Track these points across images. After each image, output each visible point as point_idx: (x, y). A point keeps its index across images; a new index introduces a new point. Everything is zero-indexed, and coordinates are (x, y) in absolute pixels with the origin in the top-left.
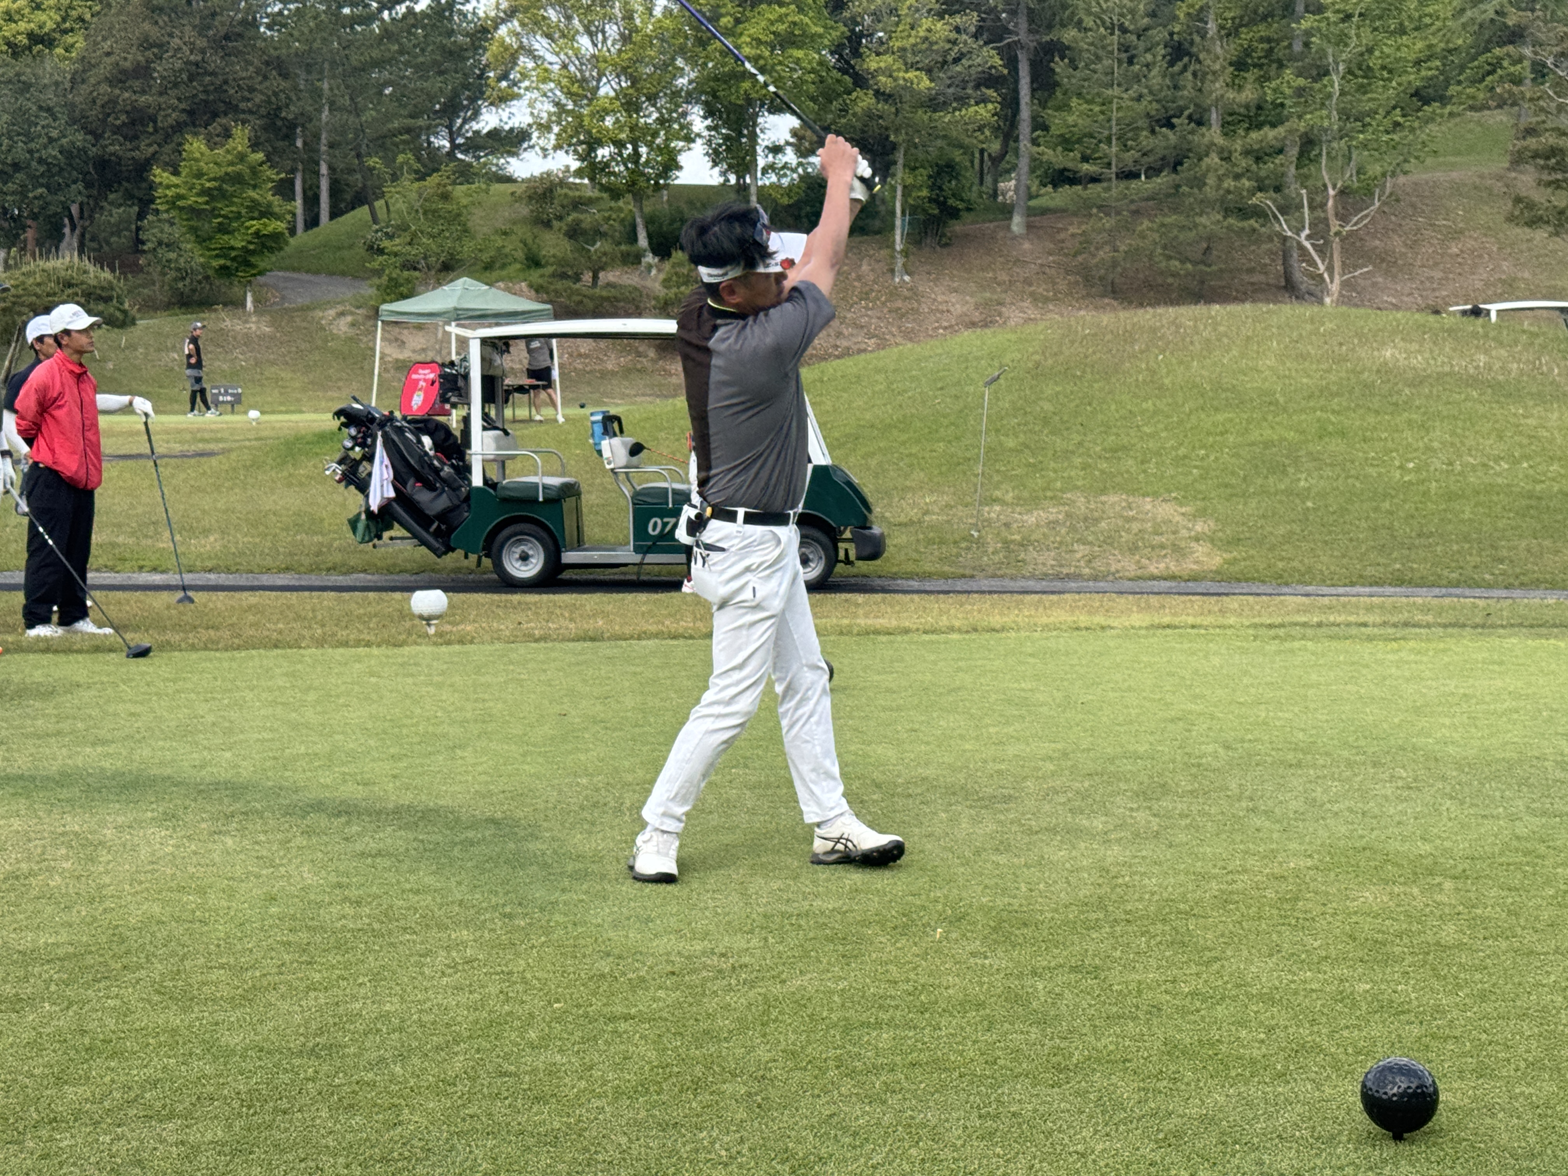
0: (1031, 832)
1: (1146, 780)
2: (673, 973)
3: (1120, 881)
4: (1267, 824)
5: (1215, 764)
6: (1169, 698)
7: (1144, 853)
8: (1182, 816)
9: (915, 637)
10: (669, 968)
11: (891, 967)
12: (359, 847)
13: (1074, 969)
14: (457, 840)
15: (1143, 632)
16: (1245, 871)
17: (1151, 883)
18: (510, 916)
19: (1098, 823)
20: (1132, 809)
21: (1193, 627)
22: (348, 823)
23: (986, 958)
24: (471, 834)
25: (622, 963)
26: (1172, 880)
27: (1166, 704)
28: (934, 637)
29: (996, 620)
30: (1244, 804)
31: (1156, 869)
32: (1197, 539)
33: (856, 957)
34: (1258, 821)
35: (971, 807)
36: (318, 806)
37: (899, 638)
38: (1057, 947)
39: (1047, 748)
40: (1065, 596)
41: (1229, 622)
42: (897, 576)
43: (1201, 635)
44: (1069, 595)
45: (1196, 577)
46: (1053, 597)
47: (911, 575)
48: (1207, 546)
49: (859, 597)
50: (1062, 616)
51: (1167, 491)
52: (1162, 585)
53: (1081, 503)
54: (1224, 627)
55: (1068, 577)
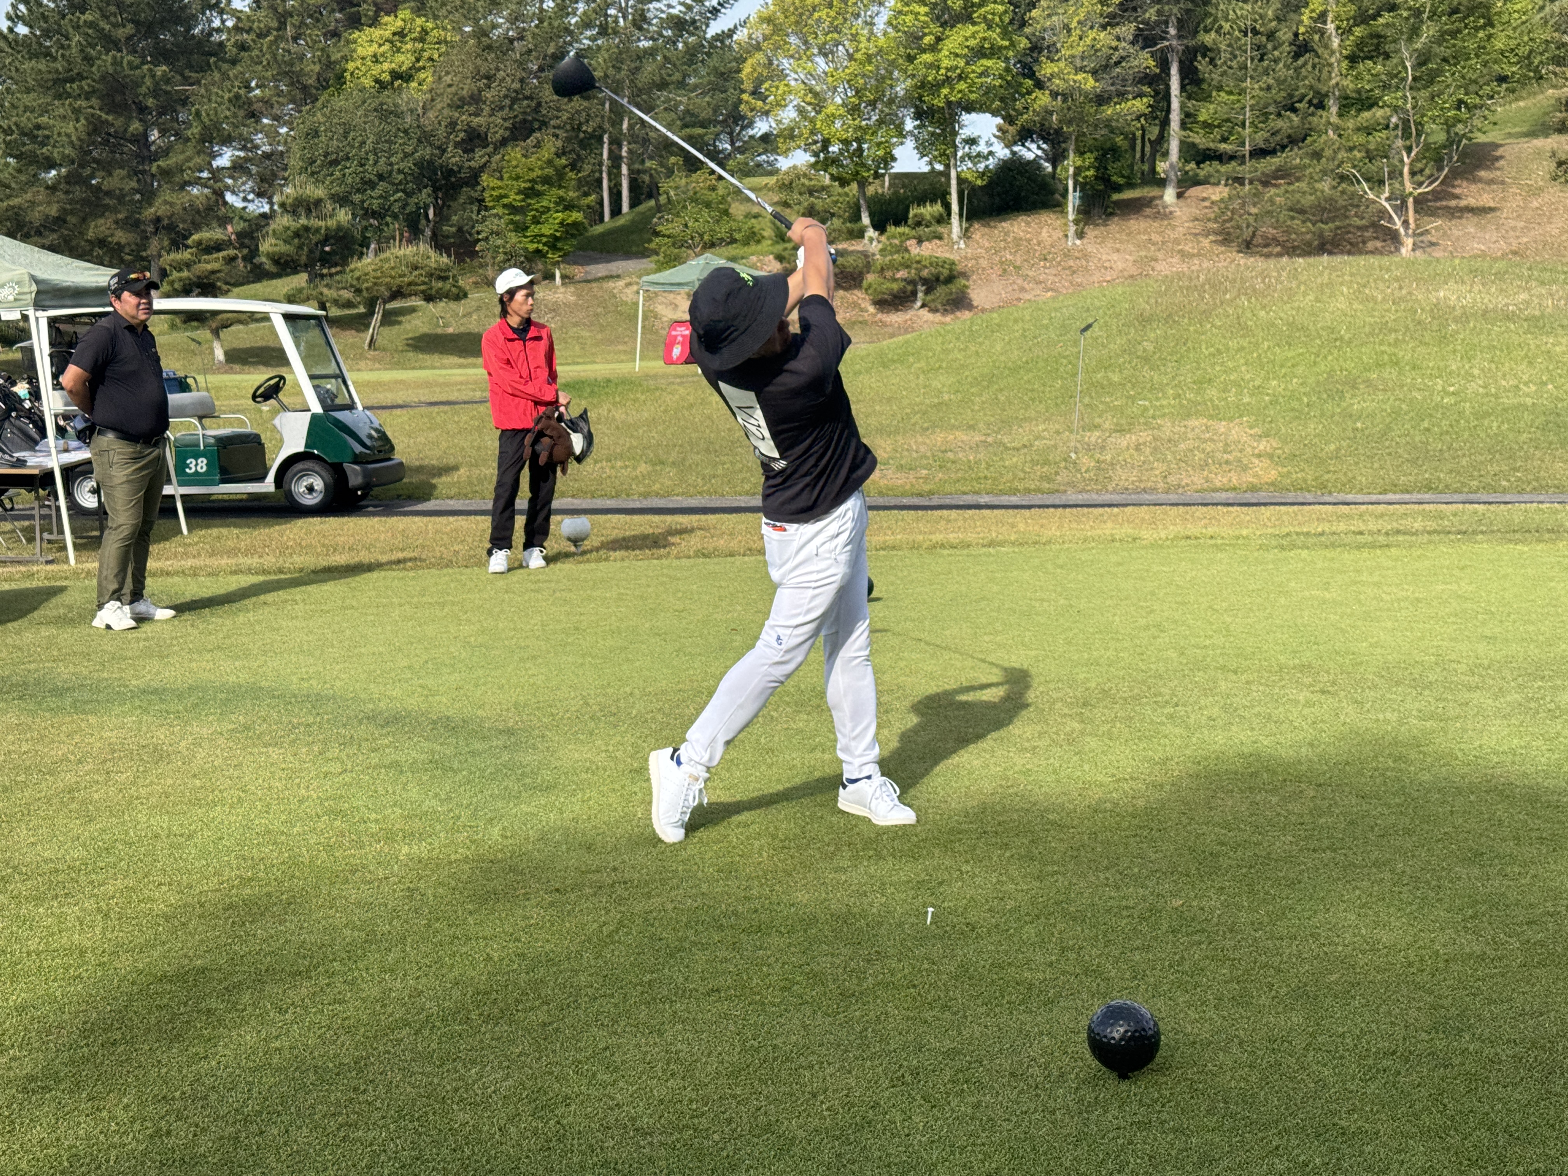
5: (1162, 670)
22: (387, 734)
30: (1166, 710)
32: (1259, 456)
40: (1127, 509)
41: (1245, 532)
42: (1002, 493)
43: (1216, 545)
44: (1130, 508)
45: (1253, 489)
46: (1116, 510)
47: (1014, 492)
48: (1266, 462)
49: (954, 513)
50: (1108, 529)
51: (1241, 416)
52: (1223, 496)
53: (1168, 428)
54: (1238, 538)
55: (1144, 490)
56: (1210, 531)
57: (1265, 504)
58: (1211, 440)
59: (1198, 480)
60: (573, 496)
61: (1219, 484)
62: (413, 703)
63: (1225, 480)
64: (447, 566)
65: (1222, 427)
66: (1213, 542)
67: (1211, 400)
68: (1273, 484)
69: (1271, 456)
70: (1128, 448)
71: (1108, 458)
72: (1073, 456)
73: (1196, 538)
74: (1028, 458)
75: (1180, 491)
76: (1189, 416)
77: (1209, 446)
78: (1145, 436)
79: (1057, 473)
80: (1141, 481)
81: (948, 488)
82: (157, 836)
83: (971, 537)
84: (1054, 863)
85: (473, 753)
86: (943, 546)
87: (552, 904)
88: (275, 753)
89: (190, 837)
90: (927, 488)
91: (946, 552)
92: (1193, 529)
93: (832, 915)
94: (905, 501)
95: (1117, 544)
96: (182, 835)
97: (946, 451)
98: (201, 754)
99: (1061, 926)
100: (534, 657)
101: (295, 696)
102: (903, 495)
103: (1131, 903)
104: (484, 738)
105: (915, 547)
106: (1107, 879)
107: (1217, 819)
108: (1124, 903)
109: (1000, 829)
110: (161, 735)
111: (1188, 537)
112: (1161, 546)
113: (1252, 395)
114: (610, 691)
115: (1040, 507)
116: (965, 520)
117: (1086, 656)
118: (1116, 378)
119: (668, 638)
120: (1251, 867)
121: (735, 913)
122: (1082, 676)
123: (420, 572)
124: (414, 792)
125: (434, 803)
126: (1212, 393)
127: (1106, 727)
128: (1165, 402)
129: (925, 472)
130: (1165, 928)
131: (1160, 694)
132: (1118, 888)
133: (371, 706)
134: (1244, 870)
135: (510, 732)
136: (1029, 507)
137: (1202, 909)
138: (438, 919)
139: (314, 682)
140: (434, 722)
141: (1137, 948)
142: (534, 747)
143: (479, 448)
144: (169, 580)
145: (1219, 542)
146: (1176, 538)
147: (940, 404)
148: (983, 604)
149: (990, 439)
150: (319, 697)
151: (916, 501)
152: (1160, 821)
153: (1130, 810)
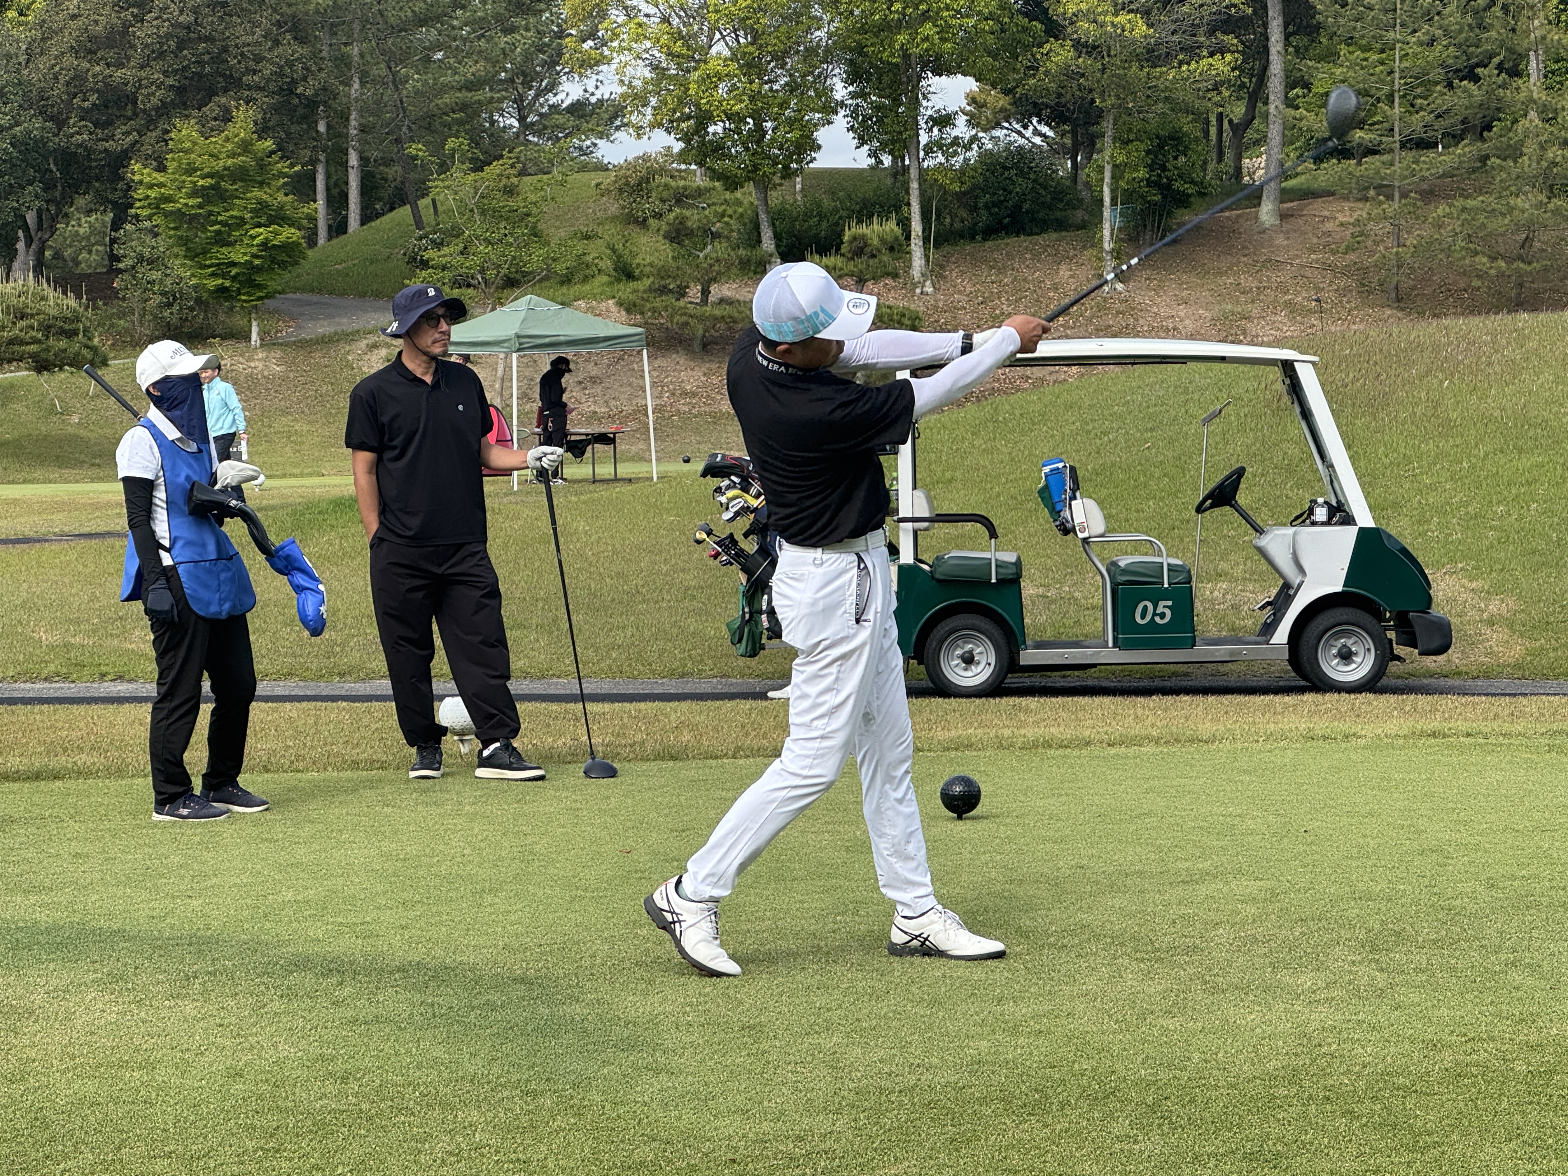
0: (1216, 990)
1: (1377, 926)
2: (733, 1161)
3: (1325, 1049)
4: (1530, 981)
5: (1472, 907)
6: (1423, 824)
7: (1361, 1016)
8: (1418, 970)
9: (1096, 751)
10: (730, 1156)
11: (1012, 1153)
12: (350, 1014)
13: (1249, 1157)
14: (475, 1003)
15: (1401, 742)
16: (1492, 1039)
17: (1365, 1053)
18: (535, 1094)
19: (1306, 980)
20: (1353, 962)
21: (1468, 735)
22: (340, 983)
23: (1136, 1142)
24: (494, 997)
25: (670, 1149)
26: (1392, 1049)
27: (1419, 833)
28: (1123, 750)
29: (1206, 728)
30: (1503, 957)
31: (1374, 1036)
32: (1491, 623)
33: (969, 1140)
34: (1516, 977)
35: (1142, 960)
36: (301, 964)
37: (1076, 753)
38: (1230, 1130)
39: (1253, 887)
45: (1488, 673)
48: (1504, 632)
68: (1518, 666)
69: (1511, 626)
91: (1056, 752)
112: (1393, 746)
113: (1466, 529)
133: (287, 950)
139: (173, 921)
140: (401, 970)
150: (198, 939)
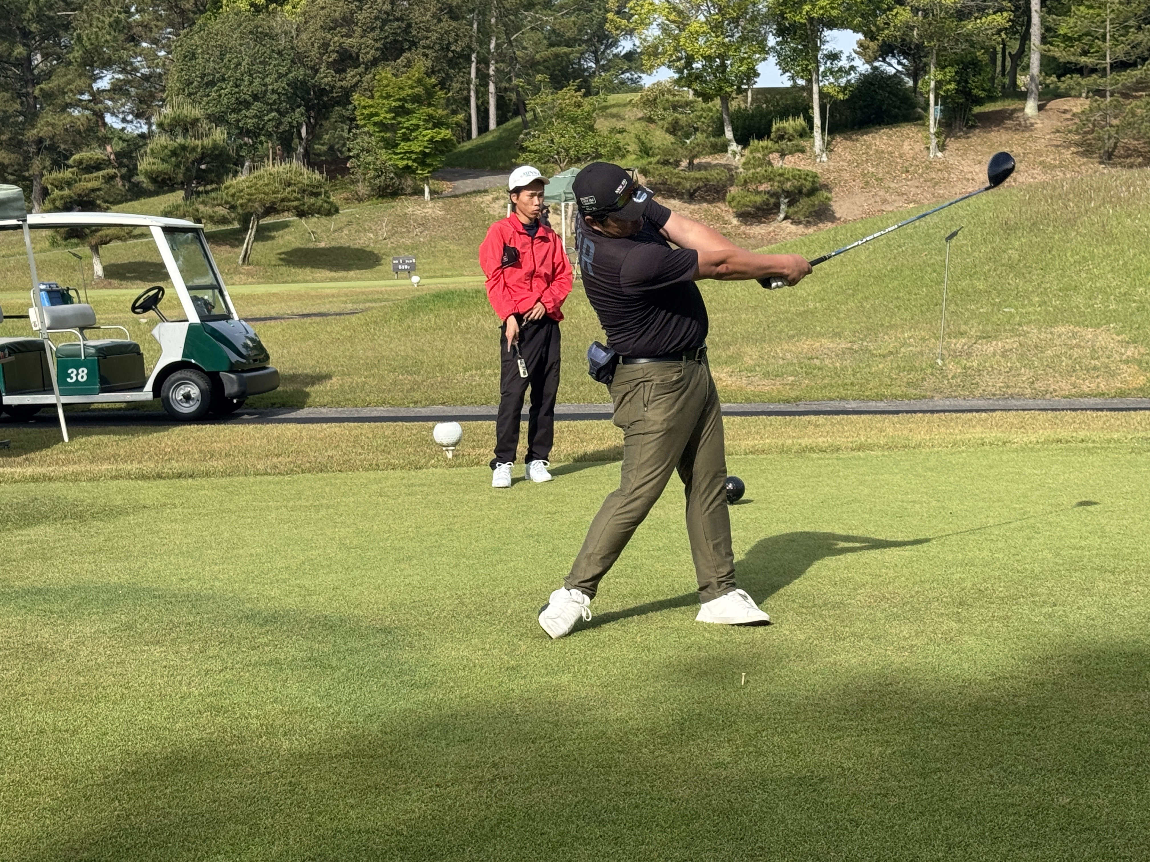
9: (842, 454)
32: (1127, 362)
40: (994, 414)
41: (1115, 436)
42: (869, 399)
43: (1089, 449)
44: (999, 413)
45: (1122, 394)
46: (984, 414)
47: (881, 397)
48: (1134, 368)
49: (821, 419)
50: (977, 433)
51: (1108, 323)
52: (1091, 402)
53: (1034, 334)
54: (1109, 441)
55: (1012, 396)
56: (1082, 434)
57: (1135, 409)
58: (1078, 346)
59: (1065, 386)
60: (443, 404)
61: (1087, 390)
62: (292, 602)
63: (1093, 386)
64: (321, 471)
65: (1089, 333)
66: (1084, 445)
67: (1077, 307)
68: (1141, 390)
69: (1139, 363)
70: (994, 355)
71: (975, 364)
72: (939, 362)
73: (1067, 442)
74: (895, 365)
75: (1048, 396)
76: (1055, 322)
77: (1076, 353)
78: (1011, 343)
79: (923, 379)
80: (1008, 387)
81: (815, 395)
82: (42, 732)
83: (840, 441)
84: (937, 760)
85: (352, 651)
86: (812, 450)
87: (432, 799)
88: (157, 651)
89: (75, 732)
90: (793, 394)
91: (815, 456)
92: (1063, 433)
93: (714, 811)
94: (772, 407)
95: (987, 448)
96: (67, 731)
97: (810, 359)
98: (84, 652)
99: (946, 823)
100: (410, 559)
101: (175, 596)
102: (771, 401)
103: (1017, 800)
104: (362, 636)
105: (784, 451)
106: (991, 776)
107: (1100, 717)
108: (1010, 800)
109: (881, 726)
110: (46, 633)
111: (1059, 441)
112: (1032, 449)
113: (1118, 302)
114: (485, 591)
115: (907, 412)
116: (833, 425)
117: (960, 556)
118: (981, 286)
119: (541, 539)
120: (1138, 765)
121: (616, 808)
122: (957, 576)
123: (295, 477)
124: (294, 689)
125: (314, 699)
126: (1079, 300)
127: (985, 626)
128: (1031, 309)
129: (792, 378)
130: (1053, 824)
131: (1037, 595)
132: (1003, 786)
133: (249, 605)
134: (1131, 768)
135: (386, 631)
136: (897, 412)
137: (1090, 807)
138: (320, 813)
139: (194, 583)
140: (312, 621)
141: (1026, 846)
142: (411, 645)
143: (351, 357)
144: (53, 485)
145: (1091, 445)
146: (1047, 441)
147: (805, 312)
148: (855, 506)
149: (855, 347)
150: (199, 597)
151: (783, 407)
152: (1043, 720)
153: (1012, 707)
